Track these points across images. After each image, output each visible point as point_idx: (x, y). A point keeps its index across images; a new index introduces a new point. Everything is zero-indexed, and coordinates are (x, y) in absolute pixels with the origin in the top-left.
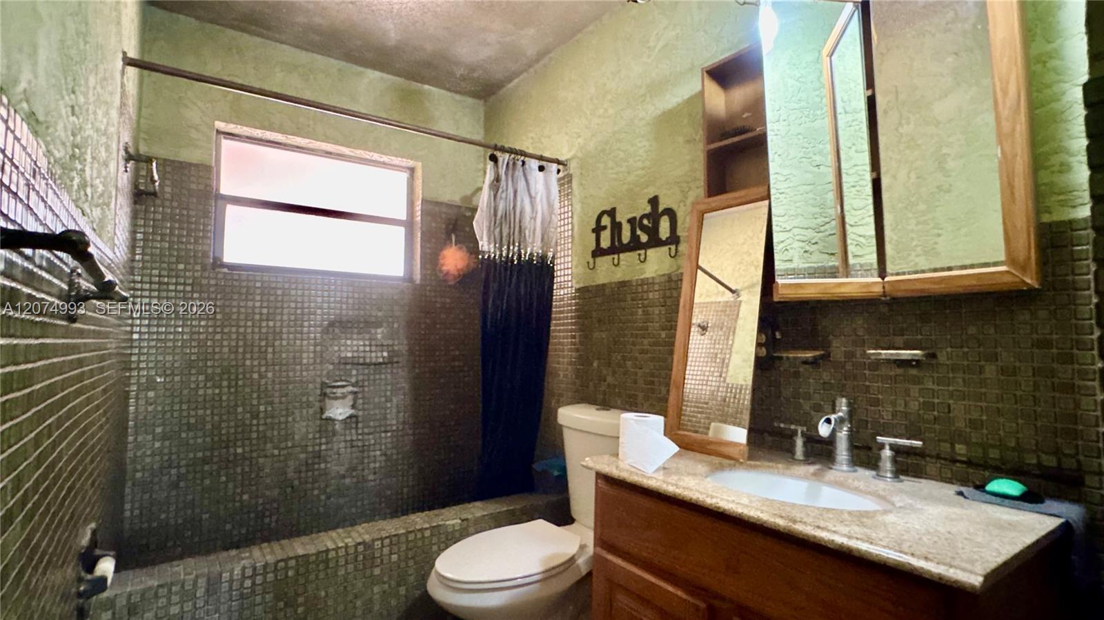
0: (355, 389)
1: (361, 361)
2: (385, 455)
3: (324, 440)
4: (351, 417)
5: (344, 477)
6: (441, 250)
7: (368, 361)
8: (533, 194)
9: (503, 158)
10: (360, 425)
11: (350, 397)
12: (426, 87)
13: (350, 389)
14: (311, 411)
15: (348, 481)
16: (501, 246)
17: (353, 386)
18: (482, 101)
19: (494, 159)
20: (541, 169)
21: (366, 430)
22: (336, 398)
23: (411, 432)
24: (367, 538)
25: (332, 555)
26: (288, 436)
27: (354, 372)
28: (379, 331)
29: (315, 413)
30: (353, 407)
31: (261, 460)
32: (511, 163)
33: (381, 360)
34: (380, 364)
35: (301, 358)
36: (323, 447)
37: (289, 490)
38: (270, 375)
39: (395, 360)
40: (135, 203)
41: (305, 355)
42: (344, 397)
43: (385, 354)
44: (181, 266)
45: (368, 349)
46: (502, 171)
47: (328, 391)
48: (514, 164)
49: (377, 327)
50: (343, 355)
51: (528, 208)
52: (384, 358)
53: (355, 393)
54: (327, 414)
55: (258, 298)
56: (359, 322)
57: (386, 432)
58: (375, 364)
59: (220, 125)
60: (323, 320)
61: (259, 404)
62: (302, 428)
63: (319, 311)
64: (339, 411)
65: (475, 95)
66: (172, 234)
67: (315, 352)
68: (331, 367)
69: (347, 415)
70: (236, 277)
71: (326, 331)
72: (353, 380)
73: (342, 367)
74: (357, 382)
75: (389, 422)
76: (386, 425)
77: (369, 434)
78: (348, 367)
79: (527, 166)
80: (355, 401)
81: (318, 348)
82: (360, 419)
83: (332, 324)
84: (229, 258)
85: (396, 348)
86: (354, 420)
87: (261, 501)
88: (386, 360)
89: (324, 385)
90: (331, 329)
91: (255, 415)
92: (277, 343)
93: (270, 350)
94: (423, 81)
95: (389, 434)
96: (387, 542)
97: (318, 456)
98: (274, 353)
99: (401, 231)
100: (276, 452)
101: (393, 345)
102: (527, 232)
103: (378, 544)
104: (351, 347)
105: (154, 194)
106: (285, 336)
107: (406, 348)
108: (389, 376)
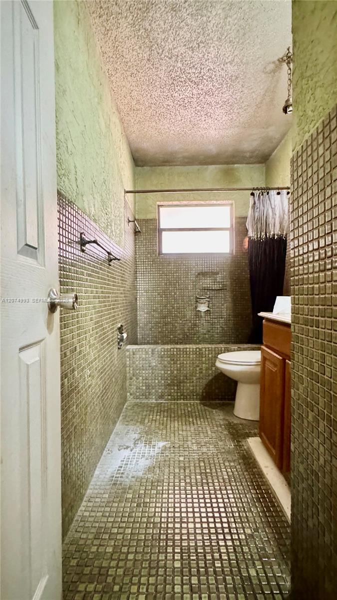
0: (208, 300)
1: (211, 288)
2: (222, 327)
3: (197, 319)
4: (207, 311)
5: (205, 334)
6: (244, 239)
7: (213, 288)
8: (273, 207)
9: (257, 193)
10: (211, 314)
11: (207, 303)
12: (236, 165)
13: (207, 299)
14: (192, 307)
15: (207, 336)
16: (257, 233)
17: (208, 298)
18: (264, 165)
19: (253, 194)
20: (279, 193)
21: (214, 317)
22: (202, 303)
23: (232, 319)
24: (200, 347)
25: (188, 350)
26: (185, 316)
27: (208, 293)
28: (218, 276)
29: (194, 308)
30: (208, 307)
31: (176, 324)
32: (261, 194)
33: (218, 288)
34: (218, 290)
35: (188, 287)
36: (197, 322)
37: (186, 336)
38: (178, 293)
39: (225, 288)
40: (135, 235)
41: (189, 286)
42: (205, 303)
43: (221, 286)
44: (149, 255)
45: (213, 283)
46: (256, 199)
47: (198, 300)
48: (262, 195)
49: (217, 275)
50: (203, 286)
51: (271, 214)
52: (220, 287)
53: (209, 301)
54: (198, 309)
55: (173, 265)
56: (209, 272)
57: (222, 318)
58: (217, 290)
59: (158, 203)
60: (195, 273)
61: (174, 304)
62: (189, 314)
63: (194, 269)
64: (203, 308)
65: (260, 162)
66: (146, 244)
67: (193, 285)
68: (199, 291)
69: (206, 310)
70: (165, 258)
71: (197, 277)
72: (208, 296)
73: (204, 291)
74: (209, 297)
75: (223, 314)
76: (222, 315)
77: (215, 318)
78: (206, 291)
79: (270, 194)
80: (209, 304)
81: (194, 283)
82: (211, 312)
83: (199, 274)
84: (164, 252)
85: (225, 283)
86: (209, 312)
87: (176, 339)
88: (221, 288)
89: (197, 298)
90: (199, 276)
91: (173, 308)
92: (180, 282)
93: (177, 284)
94: (234, 163)
95: (223, 319)
96: (207, 349)
97: (195, 325)
98: (179, 285)
99: (228, 232)
100: (181, 322)
101: (223, 282)
102: (270, 226)
103: (204, 349)
104: (207, 282)
105: (139, 232)
106: (182, 279)
107: (230, 283)
108: (223, 295)
